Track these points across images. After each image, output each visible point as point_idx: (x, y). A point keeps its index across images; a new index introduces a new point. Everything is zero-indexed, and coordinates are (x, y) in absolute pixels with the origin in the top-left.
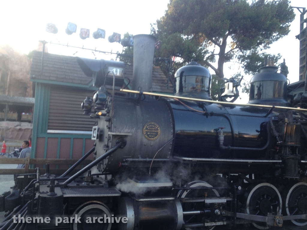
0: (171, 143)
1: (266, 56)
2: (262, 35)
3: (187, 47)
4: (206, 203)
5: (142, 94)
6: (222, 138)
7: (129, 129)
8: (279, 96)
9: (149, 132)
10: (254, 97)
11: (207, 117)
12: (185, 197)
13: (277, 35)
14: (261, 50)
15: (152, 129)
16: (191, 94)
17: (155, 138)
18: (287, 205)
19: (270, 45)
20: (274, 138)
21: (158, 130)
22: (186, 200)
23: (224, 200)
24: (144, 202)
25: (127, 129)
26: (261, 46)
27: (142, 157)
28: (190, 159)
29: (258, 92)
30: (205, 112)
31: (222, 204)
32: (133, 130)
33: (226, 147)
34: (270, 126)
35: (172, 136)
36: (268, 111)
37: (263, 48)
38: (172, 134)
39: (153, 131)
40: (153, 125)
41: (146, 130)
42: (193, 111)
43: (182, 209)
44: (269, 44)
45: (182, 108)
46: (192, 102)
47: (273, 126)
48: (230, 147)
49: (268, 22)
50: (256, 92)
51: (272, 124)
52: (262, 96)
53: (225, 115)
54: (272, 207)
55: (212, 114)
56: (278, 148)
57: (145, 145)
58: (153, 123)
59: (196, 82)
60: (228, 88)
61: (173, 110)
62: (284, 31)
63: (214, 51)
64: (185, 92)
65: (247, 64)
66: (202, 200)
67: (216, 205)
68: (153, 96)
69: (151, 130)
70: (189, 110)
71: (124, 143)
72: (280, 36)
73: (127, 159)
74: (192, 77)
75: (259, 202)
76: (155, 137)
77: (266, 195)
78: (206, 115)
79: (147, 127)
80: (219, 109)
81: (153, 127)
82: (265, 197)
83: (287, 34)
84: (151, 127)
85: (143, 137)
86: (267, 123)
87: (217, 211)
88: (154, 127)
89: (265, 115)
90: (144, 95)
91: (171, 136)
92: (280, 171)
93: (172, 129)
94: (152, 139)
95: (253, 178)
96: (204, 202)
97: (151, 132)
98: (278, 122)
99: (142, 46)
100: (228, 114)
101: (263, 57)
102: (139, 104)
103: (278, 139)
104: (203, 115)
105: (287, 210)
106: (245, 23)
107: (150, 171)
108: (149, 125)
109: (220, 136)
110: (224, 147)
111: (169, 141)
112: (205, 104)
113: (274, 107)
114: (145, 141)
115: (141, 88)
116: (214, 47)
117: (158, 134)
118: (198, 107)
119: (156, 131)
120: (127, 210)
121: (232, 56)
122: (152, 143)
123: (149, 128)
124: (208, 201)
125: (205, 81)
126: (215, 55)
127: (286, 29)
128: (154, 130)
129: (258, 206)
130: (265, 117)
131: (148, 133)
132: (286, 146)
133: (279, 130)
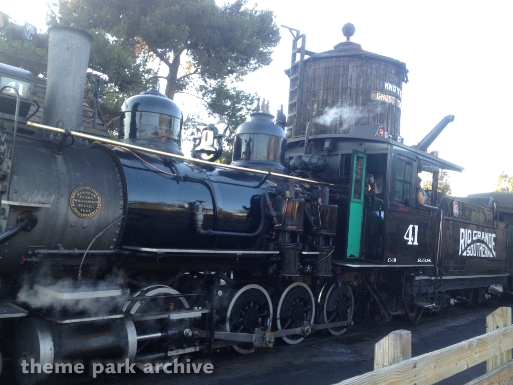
0: (119, 224)
1: (238, 93)
2: (236, 59)
3: (116, 56)
4: (172, 320)
5: (70, 134)
6: (200, 217)
7: (43, 196)
8: (275, 158)
9: (81, 203)
10: (240, 157)
11: (178, 183)
12: (136, 313)
13: (255, 64)
14: (231, 83)
15: (86, 197)
16: (151, 143)
17: (91, 214)
18: (278, 316)
19: (244, 77)
20: (270, 218)
21: (97, 200)
22: (139, 317)
23: (197, 313)
24: (72, 324)
25: (39, 196)
26: (232, 77)
27: (65, 248)
28: (154, 250)
29: (247, 149)
30: (175, 175)
31: (195, 319)
32: (52, 198)
33: (206, 232)
34: (265, 201)
35: (121, 212)
36: (261, 179)
37: (234, 80)
38: (121, 209)
39: (89, 202)
40: (88, 191)
41: (76, 200)
42: (156, 172)
43: (135, 332)
44: (242, 75)
45: (138, 165)
46: (154, 156)
47: (269, 203)
48: (211, 231)
49: (245, 41)
50: (243, 149)
51: (268, 199)
52: (251, 156)
53: (206, 181)
54: (260, 319)
55: (186, 179)
56: (274, 234)
57: (72, 226)
58: (88, 188)
59: (161, 123)
60: (206, 140)
61: (124, 167)
62: (264, 59)
63: (158, 71)
64: (140, 139)
65: (212, 101)
66: (166, 316)
67: (186, 321)
68: (84, 139)
69: (85, 199)
70: (149, 170)
71: (33, 222)
72: (259, 65)
73: (36, 251)
74: (153, 114)
75: (244, 313)
76: (91, 212)
77: (252, 303)
78: (177, 179)
79: (78, 194)
80: (191, 169)
81: (88, 195)
82: (252, 305)
83: (268, 64)
84: (85, 195)
85: (70, 212)
86: (260, 196)
87: (187, 330)
88: (90, 196)
89: (256, 184)
90: (73, 136)
91: (119, 212)
92: (275, 266)
93: (121, 200)
94: (86, 215)
95: (232, 277)
96: (169, 318)
97: (83, 204)
98: (276, 197)
99: (68, 48)
100: (209, 179)
101: (233, 93)
102: (61, 153)
103: (276, 221)
104: (171, 179)
105: (279, 322)
106: (212, 36)
107: (80, 271)
108: (82, 191)
109: (197, 213)
110: (202, 231)
111: (116, 220)
112: (174, 161)
113: (270, 174)
114: (73, 218)
115: (63, 123)
116: (160, 64)
117: (98, 207)
118: (163, 166)
119: (93, 202)
120: (40, 341)
121: (187, 84)
122: (85, 223)
123: (80, 197)
124: (175, 316)
125: (175, 124)
126: (159, 79)
127: (267, 56)
128: (90, 200)
129: (242, 320)
130: (258, 187)
131: (79, 205)
132: (285, 231)
133: (278, 209)
